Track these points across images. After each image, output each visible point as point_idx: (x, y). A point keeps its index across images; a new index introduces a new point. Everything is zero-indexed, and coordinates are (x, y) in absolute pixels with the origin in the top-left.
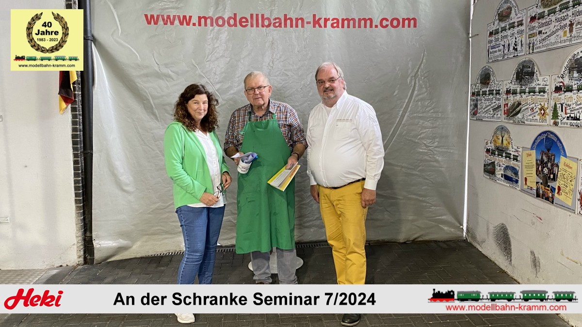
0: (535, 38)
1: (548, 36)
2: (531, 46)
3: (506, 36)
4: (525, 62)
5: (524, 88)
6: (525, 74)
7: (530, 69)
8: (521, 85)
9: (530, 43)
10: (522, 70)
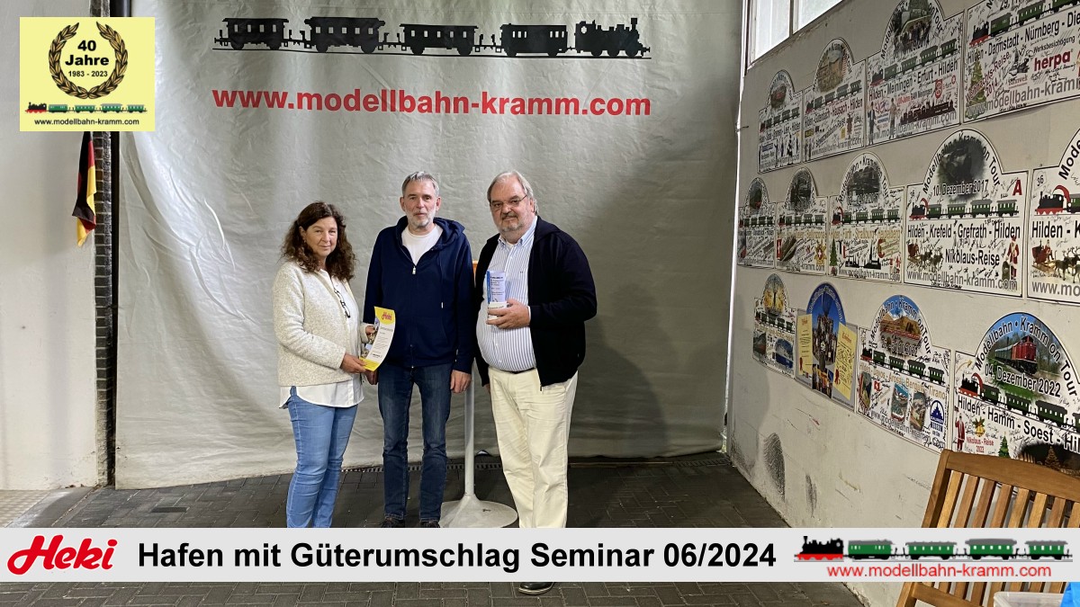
0: (811, 137)
1: (826, 136)
2: (808, 149)
3: (779, 133)
4: (801, 173)
5: (799, 216)
6: (800, 193)
7: (806, 186)
8: (796, 210)
9: (807, 145)
10: (797, 187)
